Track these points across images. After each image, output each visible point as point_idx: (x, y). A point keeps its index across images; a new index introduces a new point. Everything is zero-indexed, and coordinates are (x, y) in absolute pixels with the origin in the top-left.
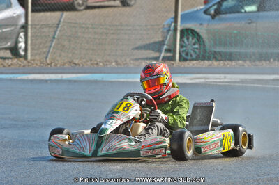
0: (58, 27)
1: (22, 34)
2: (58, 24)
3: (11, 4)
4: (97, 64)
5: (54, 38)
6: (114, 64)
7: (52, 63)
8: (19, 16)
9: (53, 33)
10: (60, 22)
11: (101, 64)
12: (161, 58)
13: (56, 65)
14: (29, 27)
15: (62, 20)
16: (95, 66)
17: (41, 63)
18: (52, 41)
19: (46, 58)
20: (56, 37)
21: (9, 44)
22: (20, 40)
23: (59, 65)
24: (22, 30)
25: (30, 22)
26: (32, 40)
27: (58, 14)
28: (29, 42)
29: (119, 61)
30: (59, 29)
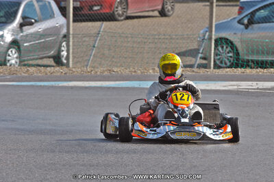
0: (97, 37)
1: (64, 44)
2: (99, 34)
3: (54, 14)
4: (135, 72)
5: (94, 47)
6: (151, 71)
7: (92, 71)
8: (61, 26)
9: (93, 42)
10: (99, 31)
11: (139, 72)
12: (196, 65)
13: (96, 73)
14: (71, 36)
15: (102, 30)
16: (133, 74)
17: (82, 71)
18: (93, 50)
19: (87, 66)
20: (96, 45)
21: (52, 52)
22: (63, 48)
23: (98, 73)
24: (64, 39)
25: (71, 32)
26: (73, 49)
27: (98, 24)
28: (71, 51)
29: (156, 69)
30: (99, 38)
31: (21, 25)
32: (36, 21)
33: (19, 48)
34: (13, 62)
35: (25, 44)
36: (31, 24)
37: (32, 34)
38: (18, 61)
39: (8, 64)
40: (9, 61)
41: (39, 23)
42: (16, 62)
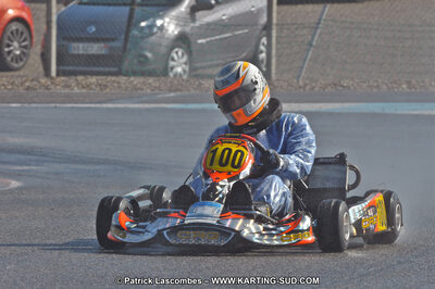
0: (317, 28)
1: (264, 40)
2: (319, 23)
4: (378, 87)
5: (311, 45)
6: (404, 86)
7: (306, 85)
8: (259, 11)
9: (310, 37)
10: (320, 19)
11: (385, 87)
13: (313, 88)
14: (274, 27)
15: (324, 17)
16: (375, 90)
17: (289, 85)
18: (309, 50)
19: (299, 77)
20: (314, 43)
21: (244, 55)
22: (262, 48)
23: (316, 89)
24: (264, 32)
25: (275, 21)
26: (277, 49)
27: (318, 8)
28: (274, 52)
29: (414, 82)
30: (319, 31)
31: (193, 10)
32: (217, 3)
33: (189, 47)
34: (179, 70)
35: (200, 41)
36: (210, 7)
37: (208, 24)
38: (187, 69)
39: (171, 75)
40: (172, 68)
41: (222, 6)
42: (184, 71)
